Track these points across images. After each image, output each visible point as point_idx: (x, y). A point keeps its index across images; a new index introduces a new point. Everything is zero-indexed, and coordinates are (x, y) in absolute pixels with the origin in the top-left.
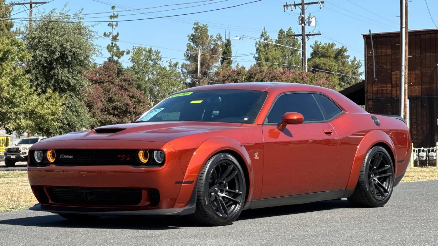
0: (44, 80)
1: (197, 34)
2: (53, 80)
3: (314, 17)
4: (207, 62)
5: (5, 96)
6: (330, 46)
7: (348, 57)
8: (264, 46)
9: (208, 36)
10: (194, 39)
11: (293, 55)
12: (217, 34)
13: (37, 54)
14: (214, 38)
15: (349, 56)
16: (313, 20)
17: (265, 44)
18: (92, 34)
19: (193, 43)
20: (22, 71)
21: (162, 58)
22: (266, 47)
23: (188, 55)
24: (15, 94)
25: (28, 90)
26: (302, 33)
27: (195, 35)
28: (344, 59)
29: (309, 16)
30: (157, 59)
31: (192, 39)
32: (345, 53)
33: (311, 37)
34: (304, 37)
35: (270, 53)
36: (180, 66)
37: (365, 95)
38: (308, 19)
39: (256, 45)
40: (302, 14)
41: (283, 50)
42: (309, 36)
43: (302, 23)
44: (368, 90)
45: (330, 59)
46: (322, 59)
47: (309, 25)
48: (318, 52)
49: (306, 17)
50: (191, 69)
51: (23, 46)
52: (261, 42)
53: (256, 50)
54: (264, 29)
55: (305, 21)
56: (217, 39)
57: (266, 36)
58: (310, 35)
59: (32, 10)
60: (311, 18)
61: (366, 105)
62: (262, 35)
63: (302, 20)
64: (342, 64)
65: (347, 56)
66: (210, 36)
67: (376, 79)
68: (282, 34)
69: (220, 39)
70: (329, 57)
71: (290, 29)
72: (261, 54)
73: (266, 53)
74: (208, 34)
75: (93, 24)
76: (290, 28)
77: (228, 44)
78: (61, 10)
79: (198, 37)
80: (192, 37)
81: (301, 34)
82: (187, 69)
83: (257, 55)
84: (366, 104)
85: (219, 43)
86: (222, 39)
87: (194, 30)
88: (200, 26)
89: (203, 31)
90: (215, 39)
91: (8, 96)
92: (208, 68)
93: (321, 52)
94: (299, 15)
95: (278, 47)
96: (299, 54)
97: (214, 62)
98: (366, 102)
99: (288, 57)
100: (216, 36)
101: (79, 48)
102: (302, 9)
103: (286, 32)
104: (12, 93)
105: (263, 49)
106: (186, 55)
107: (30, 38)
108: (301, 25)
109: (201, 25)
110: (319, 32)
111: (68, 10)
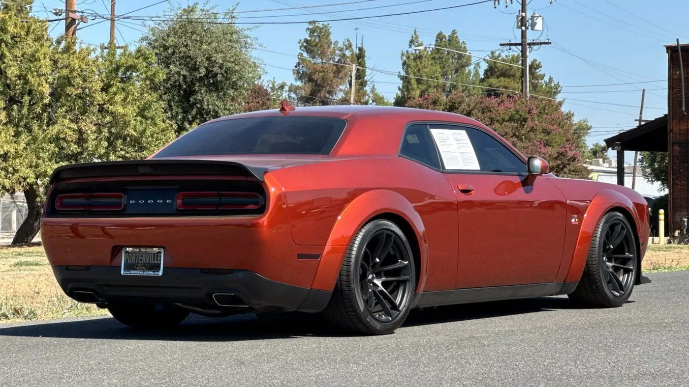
0: (180, 110)
1: (313, 39)
2: (195, 110)
3: (540, 16)
4: (329, 82)
5: (131, 134)
6: (515, 60)
7: (543, 77)
8: (415, 59)
9: (331, 43)
10: (309, 47)
11: (458, 74)
12: (345, 40)
13: (171, 71)
14: (340, 45)
15: (544, 75)
16: (539, 21)
17: (417, 56)
18: (249, 41)
19: (307, 52)
20: (155, 96)
21: (262, 76)
22: (418, 60)
23: (298, 72)
24: (144, 131)
25: (163, 125)
26: (522, 42)
27: (310, 40)
28: (537, 79)
29: (532, 14)
30: (254, 78)
31: (305, 47)
32: (537, 71)
33: (536, 47)
34: (525, 46)
35: (424, 70)
36: (286, 88)
37: (669, 136)
38: (531, 19)
39: (401, 58)
40: (522, 12)
41: (443, 66)
42: (532, 46)
43: (522, 25)
44: (672, 129)
45: (514, 80)
46: (502, 79)
47: (532, 29)
48: (496, 69)
49: (528, 17)
50: (303, 93)
51: (152, 59)
52: (410, 52)
53: (401, 64)
54: (415, 32)
55: (527, 23)
56: (345, 48)
57: (417, 42)
58: (534, 44)
59: (115, 3)
60: (535, 18)
61: (670, 152)
62: (412, 42)
63: (523, 22)
64: (533, 88)
65: (540, 75)
66: (333, 42)
67: (686, 113)
68: (441, 40)
69: (349, 46)
70: (513, 76)
71: (454, 32)
72: (410, 71)
73: (417, 69)
74: (330, 40)
75: (251, 26)
76: (455, 30)
77: (360, 57)
78: (203, 5)
79: (314, 44)
80: (305, 44)
81: (520, 42)
82: (296, 95)
83: (403, 73)
84: (669, 150)
85: (348, 53)
86: (352, 47)
87: (309, 33)
88: (318, 27)
89: (323, 34)
90: (342, 46)
91: (134, 133)
92: (330, 92)
93: (500, 69)
94: (518, 14)
95: (436, 61)
96: (467, 71)
97: (339, 84)
98: (670, 148)
99: (450, 77)
100: (344, 43)
101: (233, 62)
102: (522, 4)
103: (447, 36)
104: (141, 129)
105: (412, 64)
106: (296, 72)
107: (161, 47)
108: (521, 28)
109: (321, 26)
110: (548, 40)
111: (214, 6)
